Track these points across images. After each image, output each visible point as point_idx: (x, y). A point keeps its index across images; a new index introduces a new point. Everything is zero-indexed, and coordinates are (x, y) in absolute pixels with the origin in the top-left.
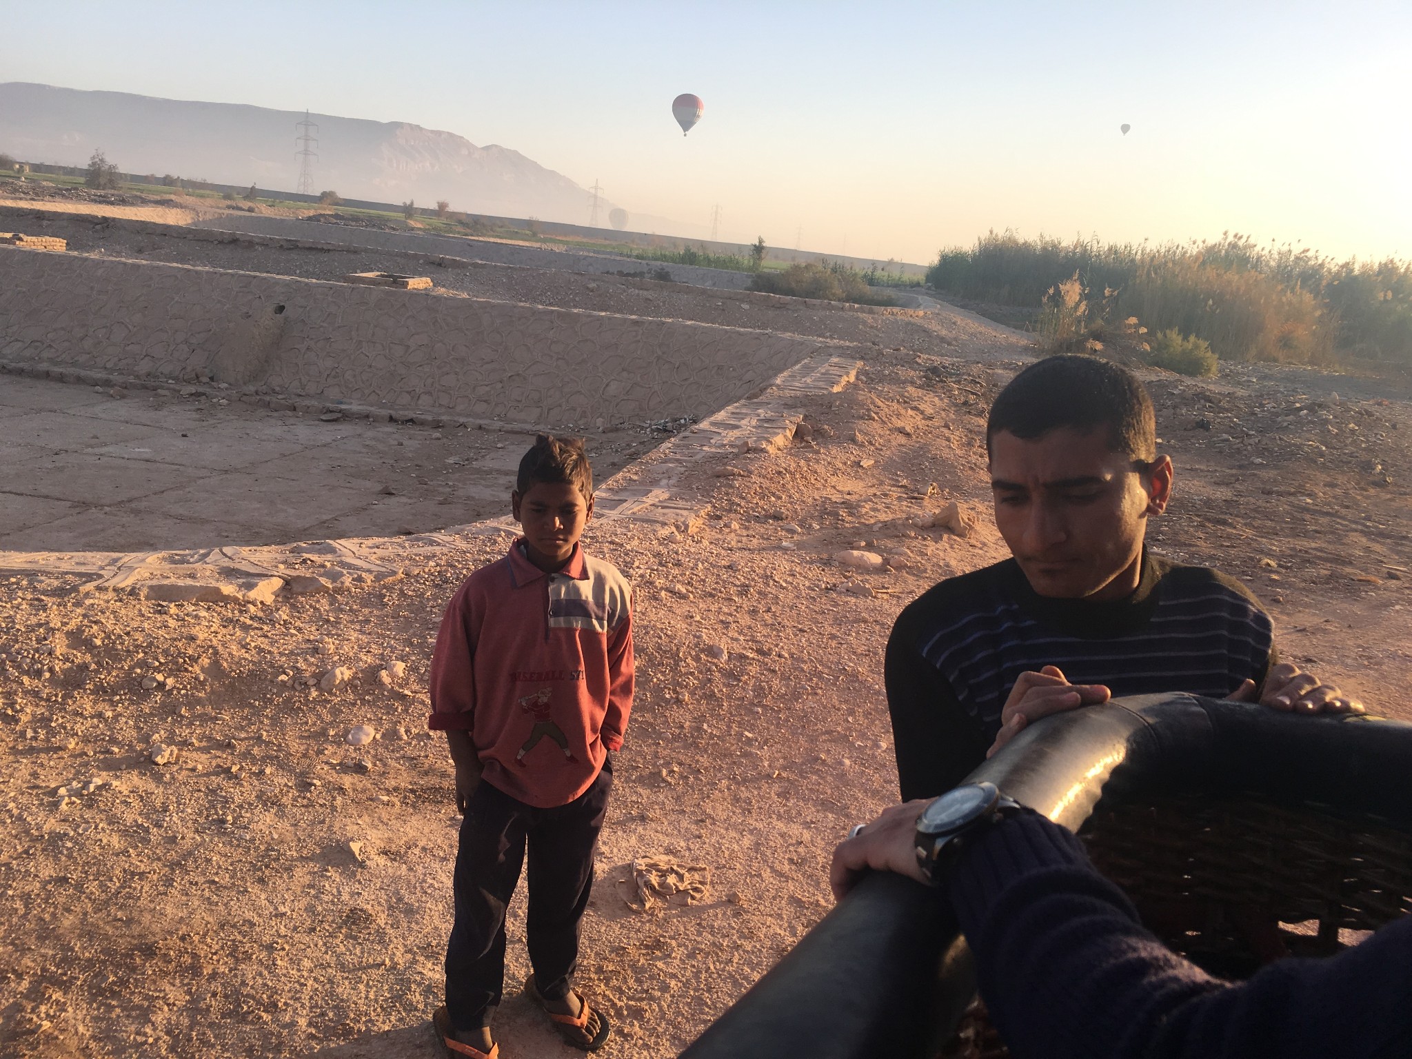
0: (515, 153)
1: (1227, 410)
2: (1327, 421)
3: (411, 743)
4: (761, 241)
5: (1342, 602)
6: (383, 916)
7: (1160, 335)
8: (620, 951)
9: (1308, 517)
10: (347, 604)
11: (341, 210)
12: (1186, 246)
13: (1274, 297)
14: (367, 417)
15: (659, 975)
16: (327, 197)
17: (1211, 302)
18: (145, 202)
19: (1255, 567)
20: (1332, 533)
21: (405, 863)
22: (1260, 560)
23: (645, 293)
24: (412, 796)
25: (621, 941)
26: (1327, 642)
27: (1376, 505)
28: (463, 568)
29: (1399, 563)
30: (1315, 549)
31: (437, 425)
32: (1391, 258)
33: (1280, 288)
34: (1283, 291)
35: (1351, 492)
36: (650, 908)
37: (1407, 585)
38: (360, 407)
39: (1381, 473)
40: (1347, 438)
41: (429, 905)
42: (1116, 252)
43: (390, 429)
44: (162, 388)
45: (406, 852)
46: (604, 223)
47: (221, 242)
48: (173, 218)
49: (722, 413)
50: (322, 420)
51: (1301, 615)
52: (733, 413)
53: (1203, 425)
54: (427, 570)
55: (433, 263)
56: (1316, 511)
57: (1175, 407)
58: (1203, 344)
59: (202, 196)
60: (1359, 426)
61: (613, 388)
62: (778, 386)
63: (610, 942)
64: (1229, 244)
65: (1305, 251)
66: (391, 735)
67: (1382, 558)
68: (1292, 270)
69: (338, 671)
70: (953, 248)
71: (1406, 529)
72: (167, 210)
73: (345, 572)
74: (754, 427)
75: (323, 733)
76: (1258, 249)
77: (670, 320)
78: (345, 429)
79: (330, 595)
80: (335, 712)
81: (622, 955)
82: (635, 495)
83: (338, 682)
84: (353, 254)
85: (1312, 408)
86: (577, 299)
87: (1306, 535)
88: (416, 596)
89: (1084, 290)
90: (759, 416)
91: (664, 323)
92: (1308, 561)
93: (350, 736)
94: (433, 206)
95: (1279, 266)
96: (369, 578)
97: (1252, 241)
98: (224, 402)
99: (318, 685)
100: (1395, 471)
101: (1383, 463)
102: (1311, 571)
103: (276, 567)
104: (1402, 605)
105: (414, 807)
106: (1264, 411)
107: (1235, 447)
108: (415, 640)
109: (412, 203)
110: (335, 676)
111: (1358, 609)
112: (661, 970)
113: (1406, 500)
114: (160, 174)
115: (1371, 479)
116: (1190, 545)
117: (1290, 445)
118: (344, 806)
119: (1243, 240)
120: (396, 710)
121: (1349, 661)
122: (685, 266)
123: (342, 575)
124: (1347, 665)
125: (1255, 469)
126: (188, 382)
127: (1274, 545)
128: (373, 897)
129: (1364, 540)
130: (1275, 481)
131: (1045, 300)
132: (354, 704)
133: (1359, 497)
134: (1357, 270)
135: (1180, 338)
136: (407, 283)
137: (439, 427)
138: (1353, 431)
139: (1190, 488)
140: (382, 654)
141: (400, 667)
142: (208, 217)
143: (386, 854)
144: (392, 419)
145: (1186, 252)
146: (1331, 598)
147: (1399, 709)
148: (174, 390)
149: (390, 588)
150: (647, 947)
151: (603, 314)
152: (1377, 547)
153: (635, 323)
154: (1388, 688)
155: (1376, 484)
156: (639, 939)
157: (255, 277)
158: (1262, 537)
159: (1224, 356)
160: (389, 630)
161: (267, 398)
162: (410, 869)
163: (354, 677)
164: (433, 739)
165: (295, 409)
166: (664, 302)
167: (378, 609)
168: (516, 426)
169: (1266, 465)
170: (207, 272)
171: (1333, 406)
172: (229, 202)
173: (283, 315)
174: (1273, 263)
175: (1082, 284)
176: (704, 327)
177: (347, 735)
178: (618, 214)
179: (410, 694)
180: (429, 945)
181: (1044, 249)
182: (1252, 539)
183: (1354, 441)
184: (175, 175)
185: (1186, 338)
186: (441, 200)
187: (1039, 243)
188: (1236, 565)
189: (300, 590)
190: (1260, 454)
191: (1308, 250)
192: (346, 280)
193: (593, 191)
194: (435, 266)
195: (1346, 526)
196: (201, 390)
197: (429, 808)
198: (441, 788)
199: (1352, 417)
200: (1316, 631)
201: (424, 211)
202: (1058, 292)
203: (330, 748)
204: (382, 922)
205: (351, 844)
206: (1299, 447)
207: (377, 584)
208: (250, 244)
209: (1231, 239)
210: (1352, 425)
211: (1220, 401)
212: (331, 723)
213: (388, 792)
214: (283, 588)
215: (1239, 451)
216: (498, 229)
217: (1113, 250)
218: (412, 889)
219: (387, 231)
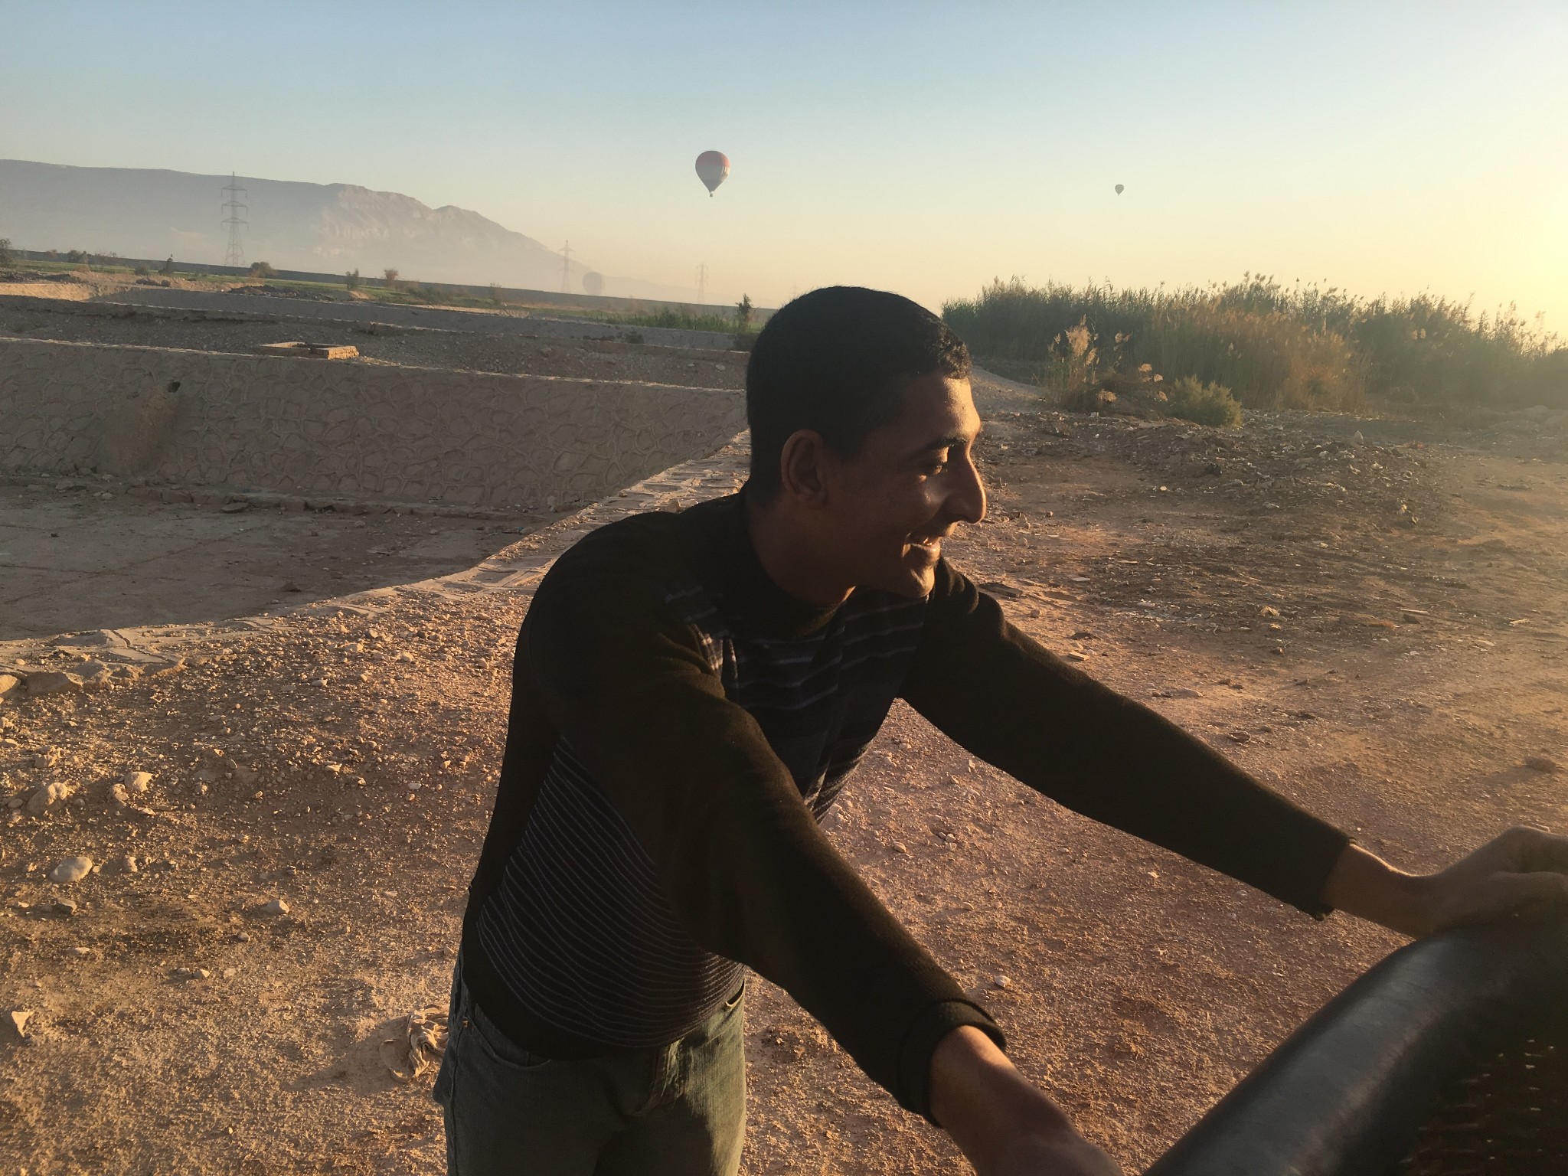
0: (475, 215)
1: (1241, 454)
2: (1348, 461)
3: (141, 876)
4: (746, 300)
5: (1350, 651)
6: (36, 1110)
7: (1178, 384)
8: (364, 1137)
9: (1321, 561)
10: (101, 703)
11: (273, 282)
12: (1205, 290)
13: (1299, 338)
14: (278, 505)
15: (410, 1168)
16: (260, 269)
17: (1232, 346)
18: (35, 278)
19: (1253, 617)
20: (1348, 577)
21: (88, 1036)
22: (1260, 609)
23: (607, 356)
24: (123, 945)
25: (370, 1123)
26: (1328, 695)
27: (1399, 547)
28: (268, 655)
29: (1419, 606)
30: (1325, 595)
31: (361, 511)
32: (1422, 294)
33: (1304, 329)
34: (1308, 333)
35: (1372, 534)
36: (421, 1075)
37: (1426, 629)
38: (268, 495)
39: (1406, 513)
40: (1370, 478)
41: (106, 1092)
42: (1130, 298)
43: (306, 518)
44: (34, 483)
45: (95, 1021)
46: (577, 288)
47: (115, 317)
48: (67, 293)
49: (663, 474)
50: (225, 512)
51: (1303, 667)
52: (675, 474)
53: (1213, 471)
54: (218, 658)
55: (363, 331)
56: (1330, 555)
57: (1183, 453)
58: (1225, 391)
59: (111, 272)
60: (1384, 465)
61: (565, 462)
62: (735, 445)
63: (354, 1125)
64: (1252, 286)
65: (1331, 291)
66: (116, 867)
67: (1401, 602)
68: (1319, 311)
69: (52, 789)
70: (957, 300)
71: (1430, 570)
72: (60, 286)
73: (105, 665)
74: (695, 488)
75: (21, 869)
76: (1282, 290)
77: (629, 383)
78: (252, 520)
79: (78, 694)
80: (43, 840)
81: (366, 1144)
82: (529, 565)
83: (51, 802)
84: (271, 324)
85: (1331, 449)
86: (530, 365)
87: (1318, 581)
88: (197, 691)
89: (1092, 338)
90: (704, 475)
91: (621, 386)
92: (1316, 608)
93: (56, 872)
94: (380, 275)
95: (1305, 308)
96: (135, 672)
97: (1275, 282)
98: (108, 495)
99: (24, 809)
100: (1423, 511)
101: (1409, 503)
102: (1318, 619)
103: (15, 662)
104: (1418, 651)
105: (122, 959)
106: (1282, 454)
107: (1246, 492)
108: (176, 745)
109: (357, 273)
110: (47, 794)
111: (1367, 657)
112: (414, 1160)
113: (1432, 540)
114: (64, 250)
115: (1395, 519)
116: (1184, 596)
117: (1307, 487)
118: (22, 964)
119: (1266, 281)
120: (129, 834)
121: (1352, 715)
122: (662, 329)
123: (101, 668)
124: (1349, 720)
125: (1268, 514)
126: (66, 474)
127: (1280, 593)
128: (29, 1085)
129: (1382, 583)
130: (1288, 525)
131: (1051, 348)
132: (70, 830)
133: (1380, 540)
134: (1388, 309)
135: (1200, 386)
136: (328, 352)
137: (364, 514)
138: (1377, 471)
139: (1193, 537)
140: (125, 764)
141: (143, 779)
142: (109, 291)
143: (65, 1026)
144: (307, 507)
145: (1205, 297)
146: (1339, 646)
147: (1408, 767)
148: (49, 485)
149: (162, 683)
150: (404, 1129)
151: (552, 378)
152: (1396, 591)
153: (589, 387)
154: (1395, 744)
155: (1401, 525)
156: (395, 1119)
157: (144, 351)
158: (1268, 585)
159: (1248, 405)
160: (146, 734)
161: (160, 490)
162: (94, 1044)
163: (76, 796)
164: (173, 870)
165: (192, 500)
166: (629, 366)
167: (140, 709)
168: (453, 509)
169: (1280, 509)
170: (87, 348)
171: (1357, 446)
172: (140, 278)
173: (177, 394)
174: (1299, 305)
175: (1090, 330)
176: (666, 389)
177: (53, 870)
178: (593, 278)
179: (151, 812)
180: (93, 1146)
181: (1054, 297)
182: (1255, 588)
183: (1377, 481)
184: (80, 250)
185: (1205, 386)
186: (390, 267)
187: (1048, 291)
188: (1234, 616)
189: (40, 689)
190: (1275, 499)
191: (1335, 290)
192: (254, 351)
193: (563, 253)
194: (362, 333)
195: (1364, 569)
196: (80, 483)
197: (144, 960)
198: (167, 932)
199: (1377, 456)
200: (1318, 683)
201: (372, 282)
202: (1064, 339)
203: (25, 887)
204: (31, 1119)
205: (14, 1014)
206: (1317, 489)
207: (147, 679)
208: (149, 318)
209: (1252, 280)
210: (1375, 465)
211: (1233, 445)
212: (34, 855)
213: (91, 942)
214: (16, 689)
215: (1250, 496)
216: (455, 298)
217: (1127, 296)
218: (87, 1068)
219: (321, 301)
